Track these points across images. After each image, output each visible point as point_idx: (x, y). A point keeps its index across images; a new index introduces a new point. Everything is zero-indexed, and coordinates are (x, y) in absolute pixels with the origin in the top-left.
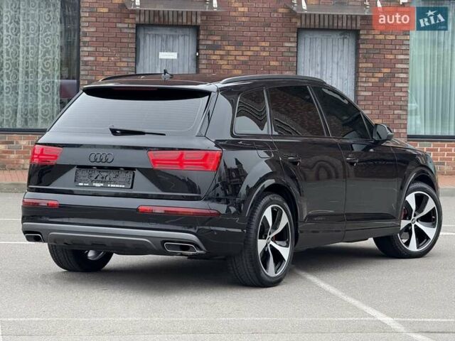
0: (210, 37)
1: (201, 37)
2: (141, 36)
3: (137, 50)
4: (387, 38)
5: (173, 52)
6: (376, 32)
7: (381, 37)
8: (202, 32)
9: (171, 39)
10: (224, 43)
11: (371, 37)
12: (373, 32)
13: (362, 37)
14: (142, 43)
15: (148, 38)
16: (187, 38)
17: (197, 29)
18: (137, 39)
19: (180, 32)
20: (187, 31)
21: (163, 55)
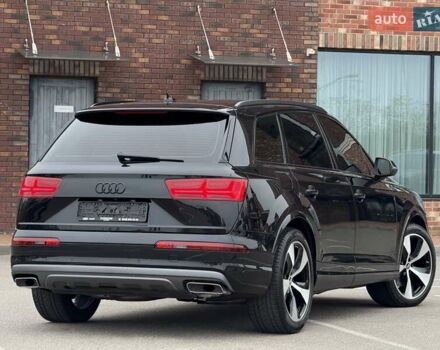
0: (109, 90)
1: (100, 89)
2: (35, 88)
3: (30, 104)
4: (295, 91)
5: (68, 104)
6: (283, 85)
7: (288, 90)
8: (100, 84)
9: (67, 92)
10: (124, 95)
11: (277, 90)
12: (280, 85)
13: (268, 90)
14: (36, 96)
15: (42, 90)
16: (84, 91)
17: (94, 81)
18: (31, 91)
19: (77, 84)
20: (84, 83)
21: (58, 109)
